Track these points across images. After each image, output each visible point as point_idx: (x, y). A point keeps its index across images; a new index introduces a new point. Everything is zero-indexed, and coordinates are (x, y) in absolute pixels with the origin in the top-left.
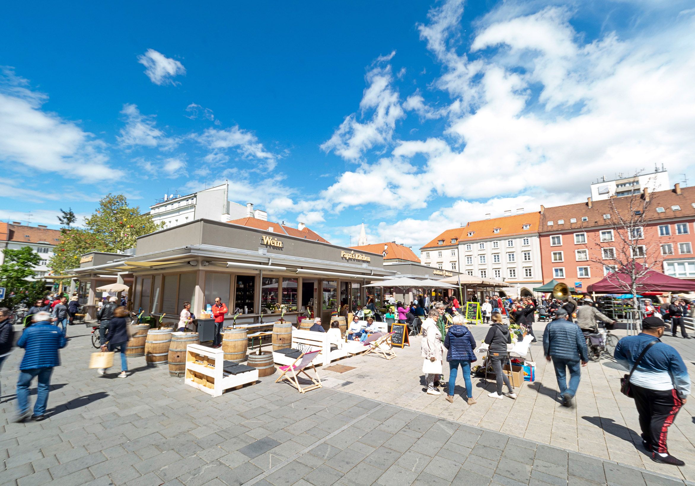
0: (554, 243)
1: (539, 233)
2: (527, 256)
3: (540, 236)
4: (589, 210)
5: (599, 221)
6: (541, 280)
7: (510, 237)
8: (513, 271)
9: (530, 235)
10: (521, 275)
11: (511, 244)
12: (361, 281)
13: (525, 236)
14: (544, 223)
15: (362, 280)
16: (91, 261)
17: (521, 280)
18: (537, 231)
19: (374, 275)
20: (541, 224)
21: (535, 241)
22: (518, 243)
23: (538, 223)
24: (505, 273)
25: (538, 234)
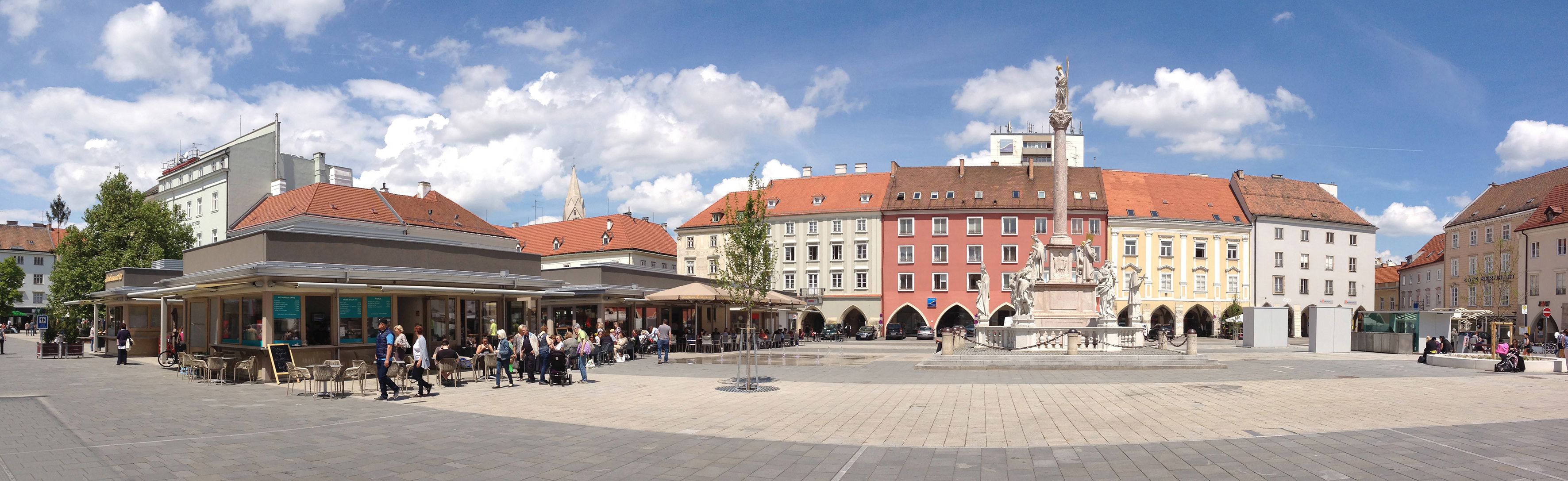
0: (903, 231)
1: (881, 211)
2: (862, 248)
3: (884, 218)
4: (959, 181)
5: (968, 201)
6: (879, 293)
7: (837, 215)
8: (837, 277)
9: (869, 214)
10: (849, 285)
11: (837, 224)
12: (499, 298)
13: (860, 215)
14: (892, 195)
15: (500, 296)
16: (121, 280)
17: (849, 293)
18: (879, 208)
19: (519, 288)
20: (888, 197)
21: (875, 226)
22: (849, 226)
23: (884, 193)
24: (825, 281)
25: (880, 214)
